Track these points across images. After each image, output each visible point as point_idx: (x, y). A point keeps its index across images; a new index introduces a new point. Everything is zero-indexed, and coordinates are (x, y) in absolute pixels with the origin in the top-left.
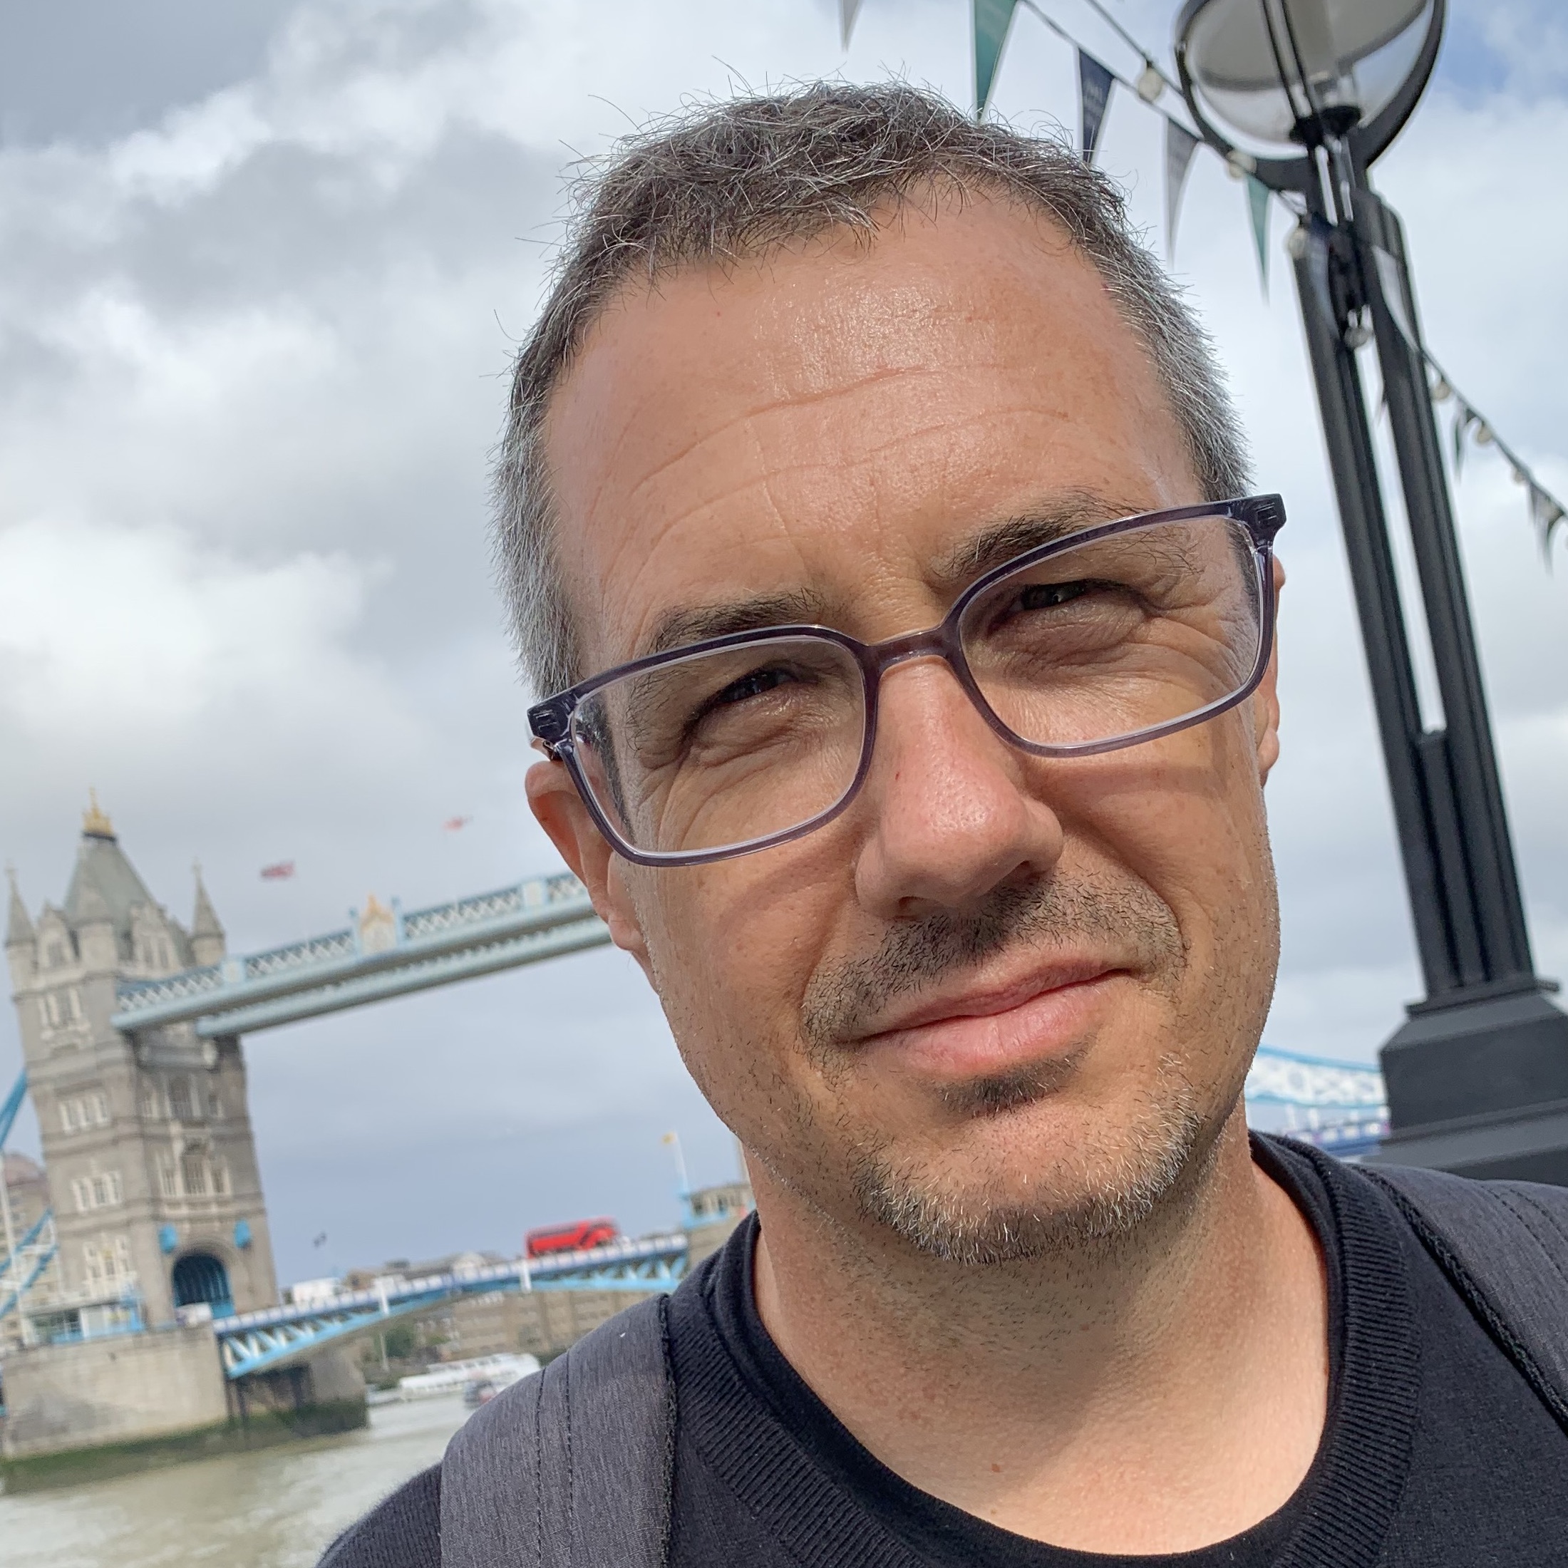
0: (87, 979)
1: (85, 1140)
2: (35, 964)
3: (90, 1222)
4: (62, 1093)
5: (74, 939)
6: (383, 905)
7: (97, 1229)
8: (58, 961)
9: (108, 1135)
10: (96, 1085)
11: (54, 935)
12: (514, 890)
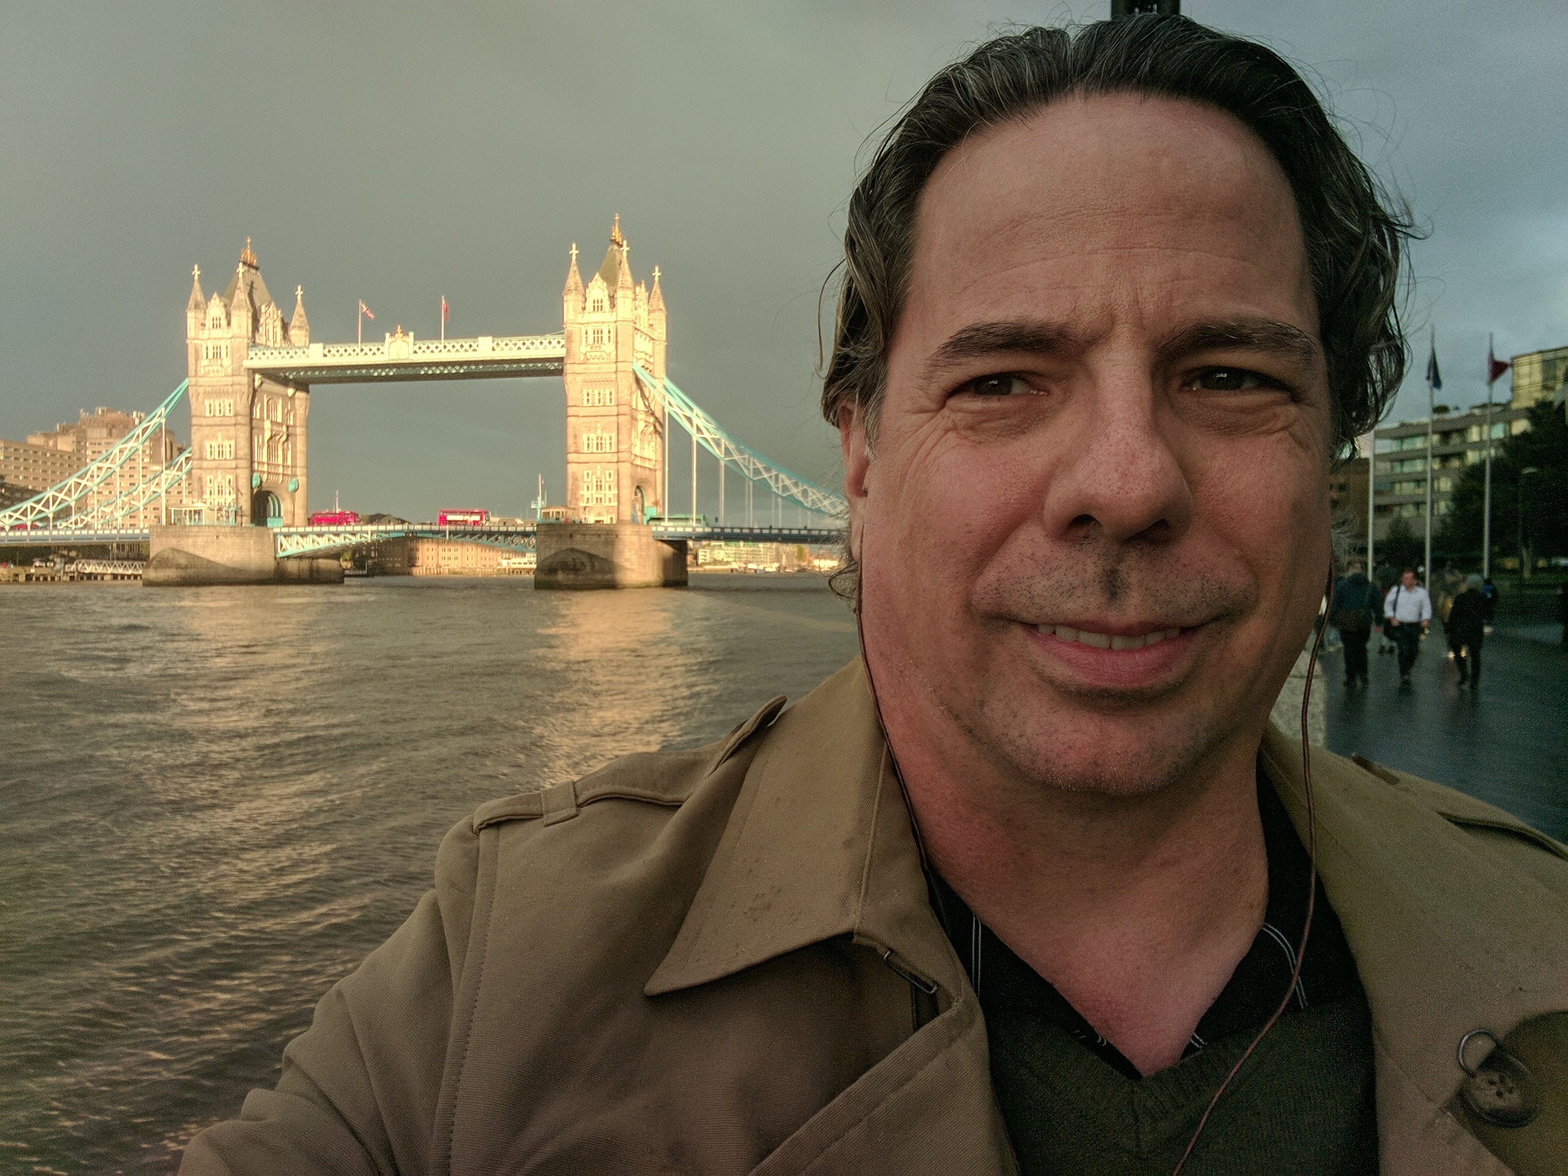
0: (233, 338)
1: (217, 421)
2: (203, 325)
3: (214, 464)
4: (207, 394)
5: (228, 315)
7: (217, 468)
8: (216, 326)
9: (233, 421)
10: (228, 394)
11: (216, 311)
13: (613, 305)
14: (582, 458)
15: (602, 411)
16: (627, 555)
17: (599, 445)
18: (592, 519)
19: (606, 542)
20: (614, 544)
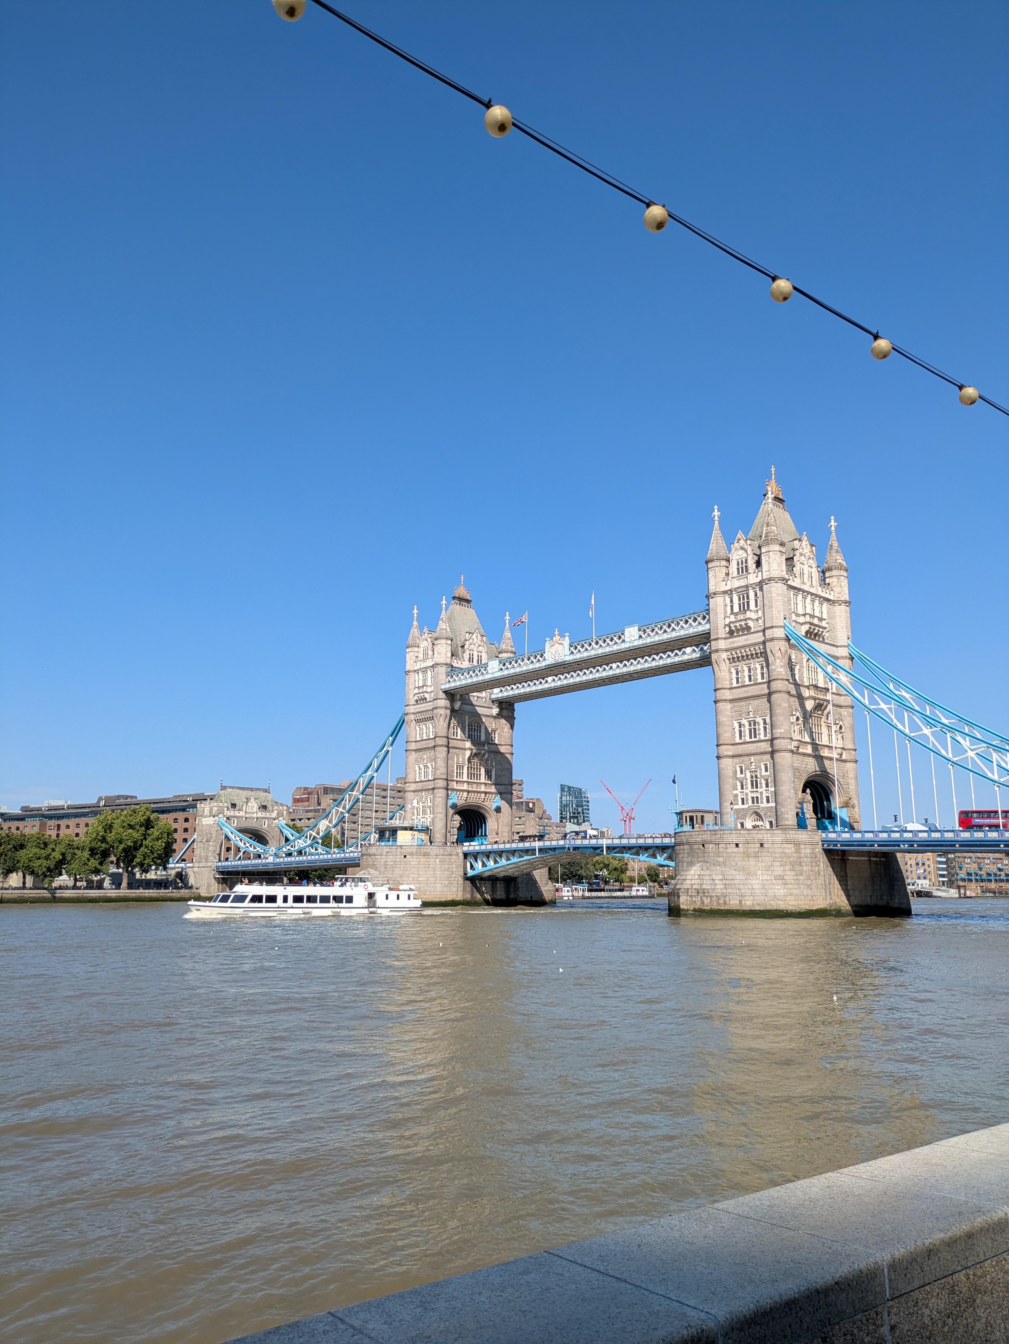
0: (436, 666)
1: (424, 744)
2: (417, 657)
3: (419, 786)
4: (418, 720)
5: (433, 646)
7: (422, 790)
9: (433, 743)
10: (432, 718)
11: (425, 644)
13: (758, 564)
16: (778, 870)
17: (753, 733)
18: (749, 824)
19: (747, 855)
20: (756, 856)
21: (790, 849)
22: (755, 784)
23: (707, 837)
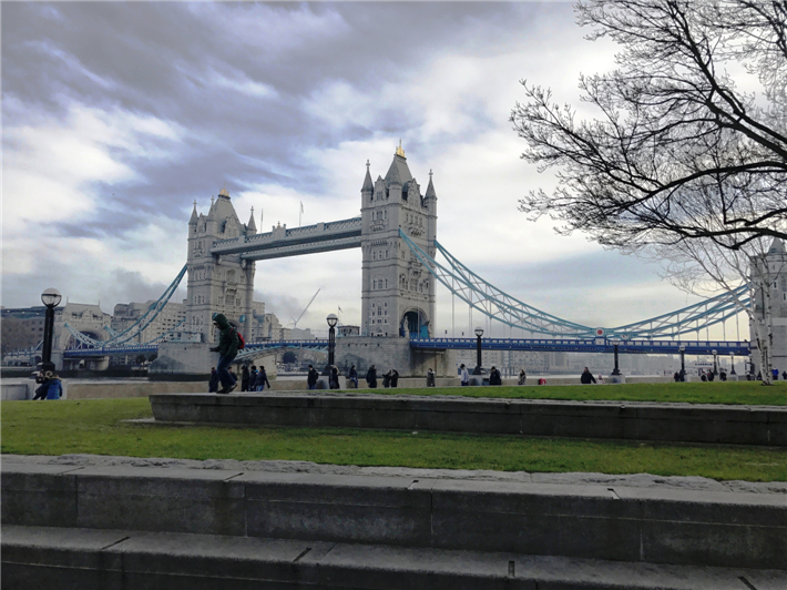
0: (207, 236)
1: (198, 283)
2: (196, 231)
3: (195, 307)
4: (195, 269)
5: (206, 225)
6: (282, 225)
7: (197, 310)
8: (200, 231)
10: (202, 267)
11: (200, 223)
12: (316, 226)
13: (388, 195)
14: (372, 294)
15: (381, 263)
16: (386, 358)
17: (380, 285)
18: (375, 334)
19: (371, 350)
20: (375, 350)
21: (392, 347)
22: (380, 313)
23: (351, 341)
